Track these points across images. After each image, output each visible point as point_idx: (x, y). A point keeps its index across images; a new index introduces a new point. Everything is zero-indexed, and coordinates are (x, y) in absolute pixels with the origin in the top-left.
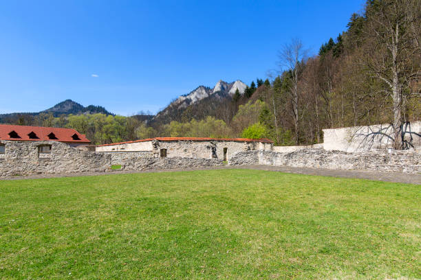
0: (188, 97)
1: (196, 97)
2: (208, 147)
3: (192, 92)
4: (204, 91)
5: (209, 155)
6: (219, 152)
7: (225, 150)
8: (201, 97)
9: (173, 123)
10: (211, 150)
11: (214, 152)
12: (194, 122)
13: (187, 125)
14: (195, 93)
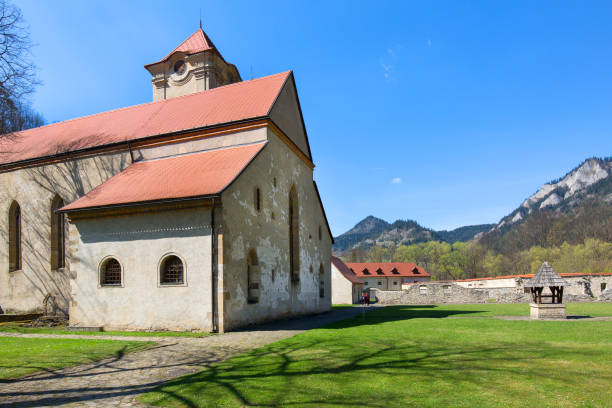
0: (560, 184)
1: (579, 182)
2: (580, 283)
3: (571, 174)
4: (597, 168)
5: (582, 290)
6: (595, 287)
7: (603, 286)
8: (591, 181)
9: (534, 250)
10: (583, 286)
11: (587, 288)
12: (566, 245)
13: (555, 251)
14: (577, 175)
